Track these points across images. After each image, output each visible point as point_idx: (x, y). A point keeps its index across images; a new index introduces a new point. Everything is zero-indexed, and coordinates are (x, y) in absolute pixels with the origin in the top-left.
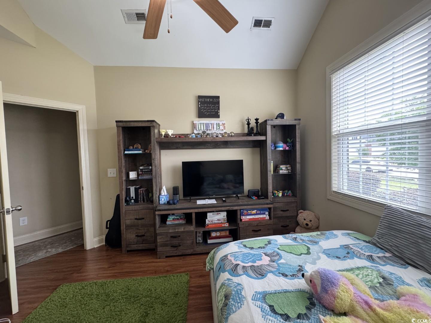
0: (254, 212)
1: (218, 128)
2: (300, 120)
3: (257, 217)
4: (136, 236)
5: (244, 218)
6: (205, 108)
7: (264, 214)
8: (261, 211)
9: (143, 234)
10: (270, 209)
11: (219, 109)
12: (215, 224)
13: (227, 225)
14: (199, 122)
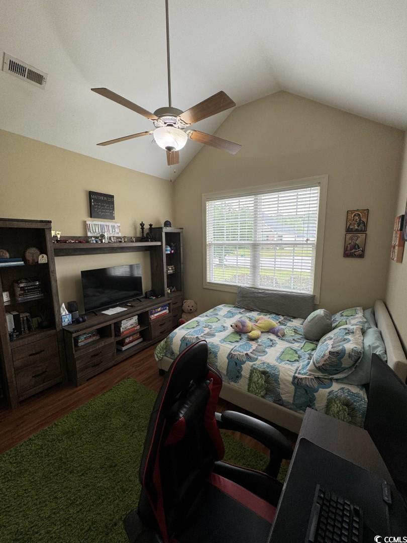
0: (159, 309)
1: (114, 230)
2: (182, 229)
3: (161, 313)
4: (33, 377)
5: (153, 317)
6: (99, 207)
7: (166, 309)
8: (163, 307)
9: (44, 370)
10: (169, 304)
11: (113, 210)
12: (129, 329)
13: (138, 327)
14: (93, 223)
